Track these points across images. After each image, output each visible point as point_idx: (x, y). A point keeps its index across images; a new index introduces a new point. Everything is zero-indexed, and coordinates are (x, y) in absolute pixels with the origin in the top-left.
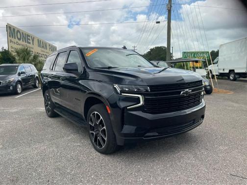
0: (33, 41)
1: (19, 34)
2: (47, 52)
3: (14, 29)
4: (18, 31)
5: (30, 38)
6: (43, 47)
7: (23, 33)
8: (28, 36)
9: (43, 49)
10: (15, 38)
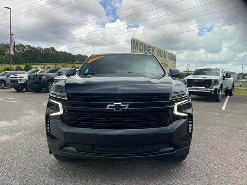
0: (153, 51)
1: (141, 46)
2: (165, 61)
3: (137, 42)
4: (141, 44)
5: (151, 49)
6: (162, 56)
7: (144, 45)
8: (149, 47)
9: (162, 58)
10: (138, 50)
